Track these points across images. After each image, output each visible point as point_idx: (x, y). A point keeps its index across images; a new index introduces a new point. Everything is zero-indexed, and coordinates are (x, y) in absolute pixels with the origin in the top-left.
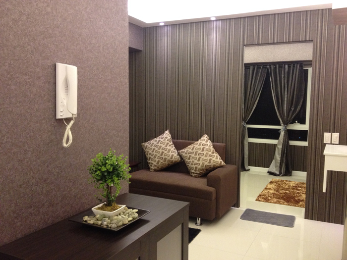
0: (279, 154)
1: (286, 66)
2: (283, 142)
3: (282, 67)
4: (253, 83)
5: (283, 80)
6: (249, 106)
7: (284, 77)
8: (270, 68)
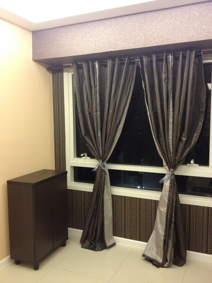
0: (161, 223)
1: (171, 57)
2: (169, 201)
3: (162, 60)
4: (113, 91)
5: (164, 84)
6: (108, 133)
7: (168, 77)
8: (142, 62)
